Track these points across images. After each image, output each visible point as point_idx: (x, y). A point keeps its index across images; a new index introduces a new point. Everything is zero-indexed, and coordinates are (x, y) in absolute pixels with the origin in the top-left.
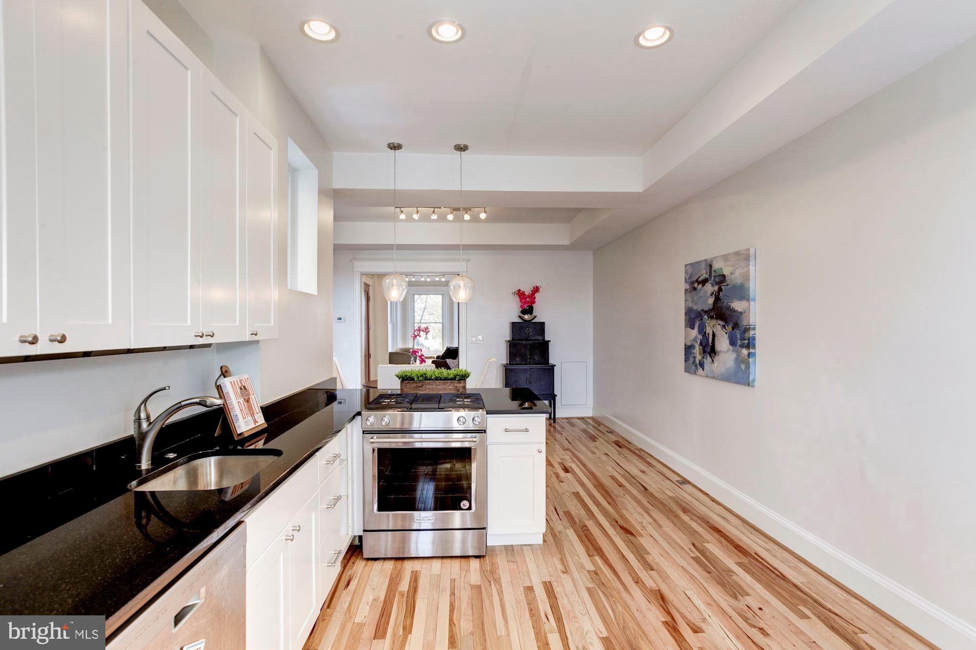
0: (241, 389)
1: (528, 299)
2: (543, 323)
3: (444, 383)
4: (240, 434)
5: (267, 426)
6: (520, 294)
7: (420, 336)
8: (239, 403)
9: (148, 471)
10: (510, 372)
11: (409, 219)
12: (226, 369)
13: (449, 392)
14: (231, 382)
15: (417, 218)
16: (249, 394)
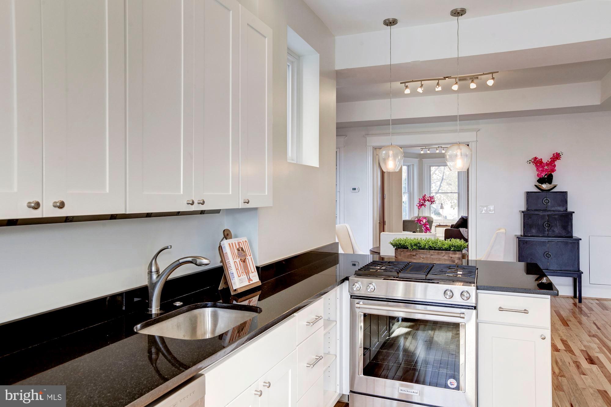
0: (238, 250)
1: (546, 167)
2: (566, 193)
3: (439, 253)
4: (235, 290)
5: (261, 284)
6: (537, 162)
7: (425, 206)
8: (236, 263)
9: (157, 315)
10: (524, 244)
11: (414, 93)
12: (228, 232)
13: (444, 263)
14: (229, 244)
15: (421, 92)
16: (245, 255)
